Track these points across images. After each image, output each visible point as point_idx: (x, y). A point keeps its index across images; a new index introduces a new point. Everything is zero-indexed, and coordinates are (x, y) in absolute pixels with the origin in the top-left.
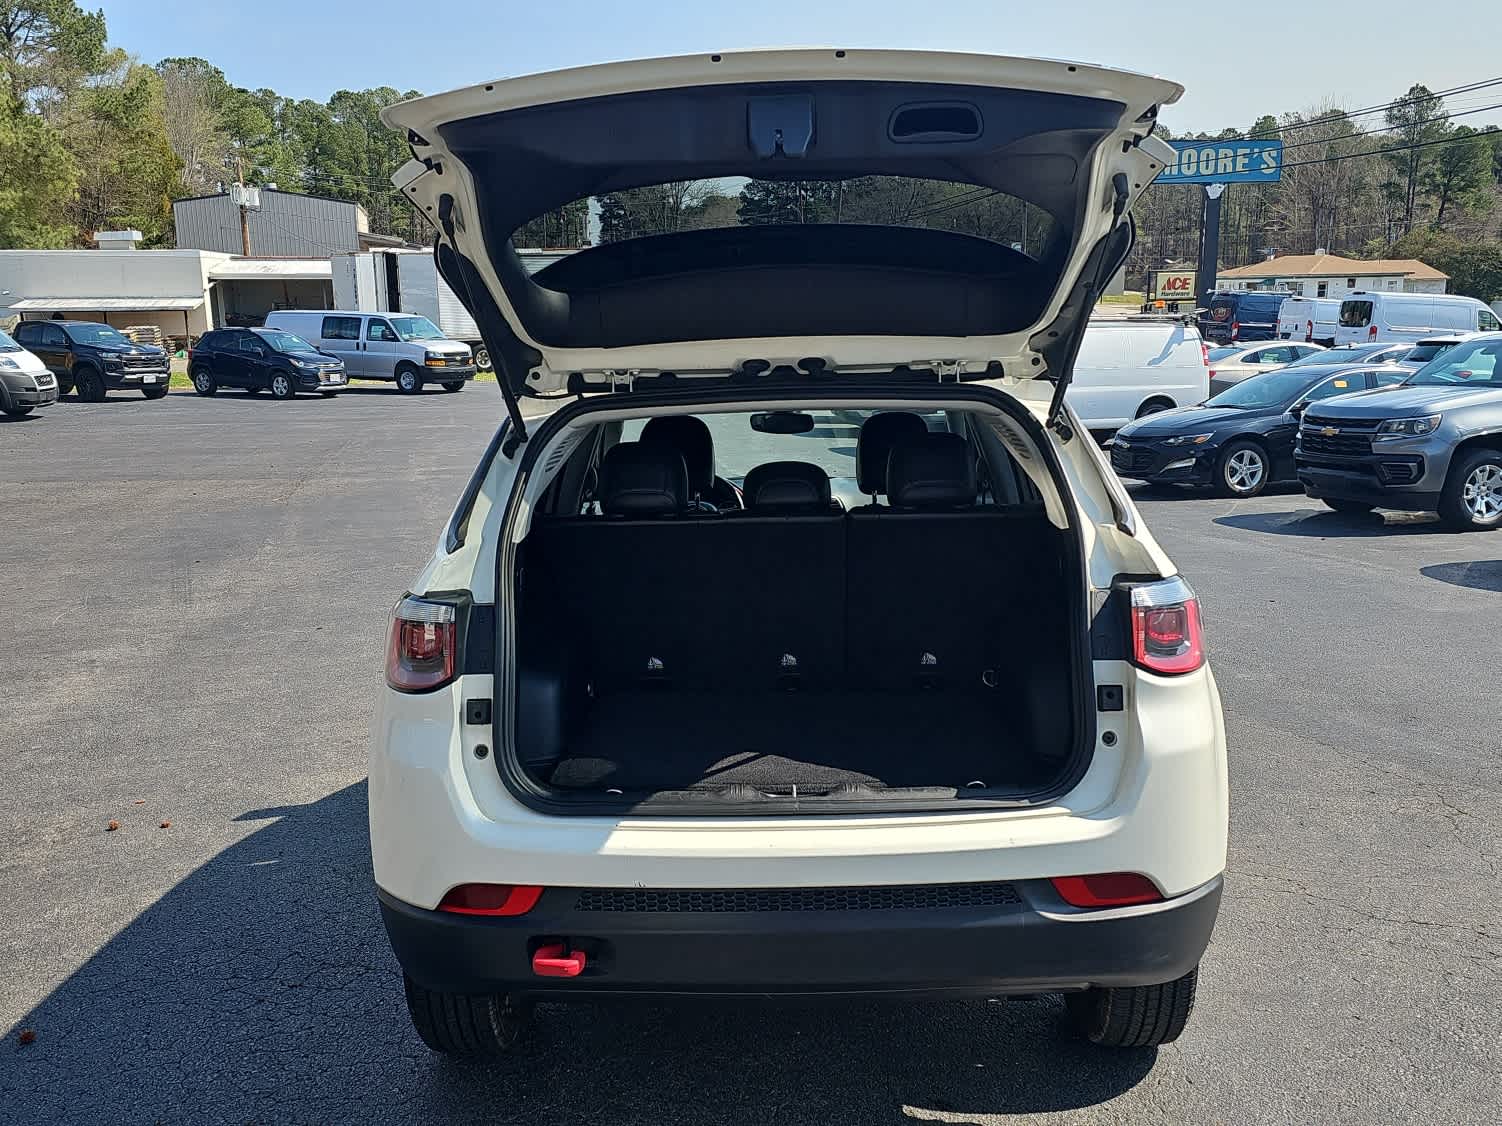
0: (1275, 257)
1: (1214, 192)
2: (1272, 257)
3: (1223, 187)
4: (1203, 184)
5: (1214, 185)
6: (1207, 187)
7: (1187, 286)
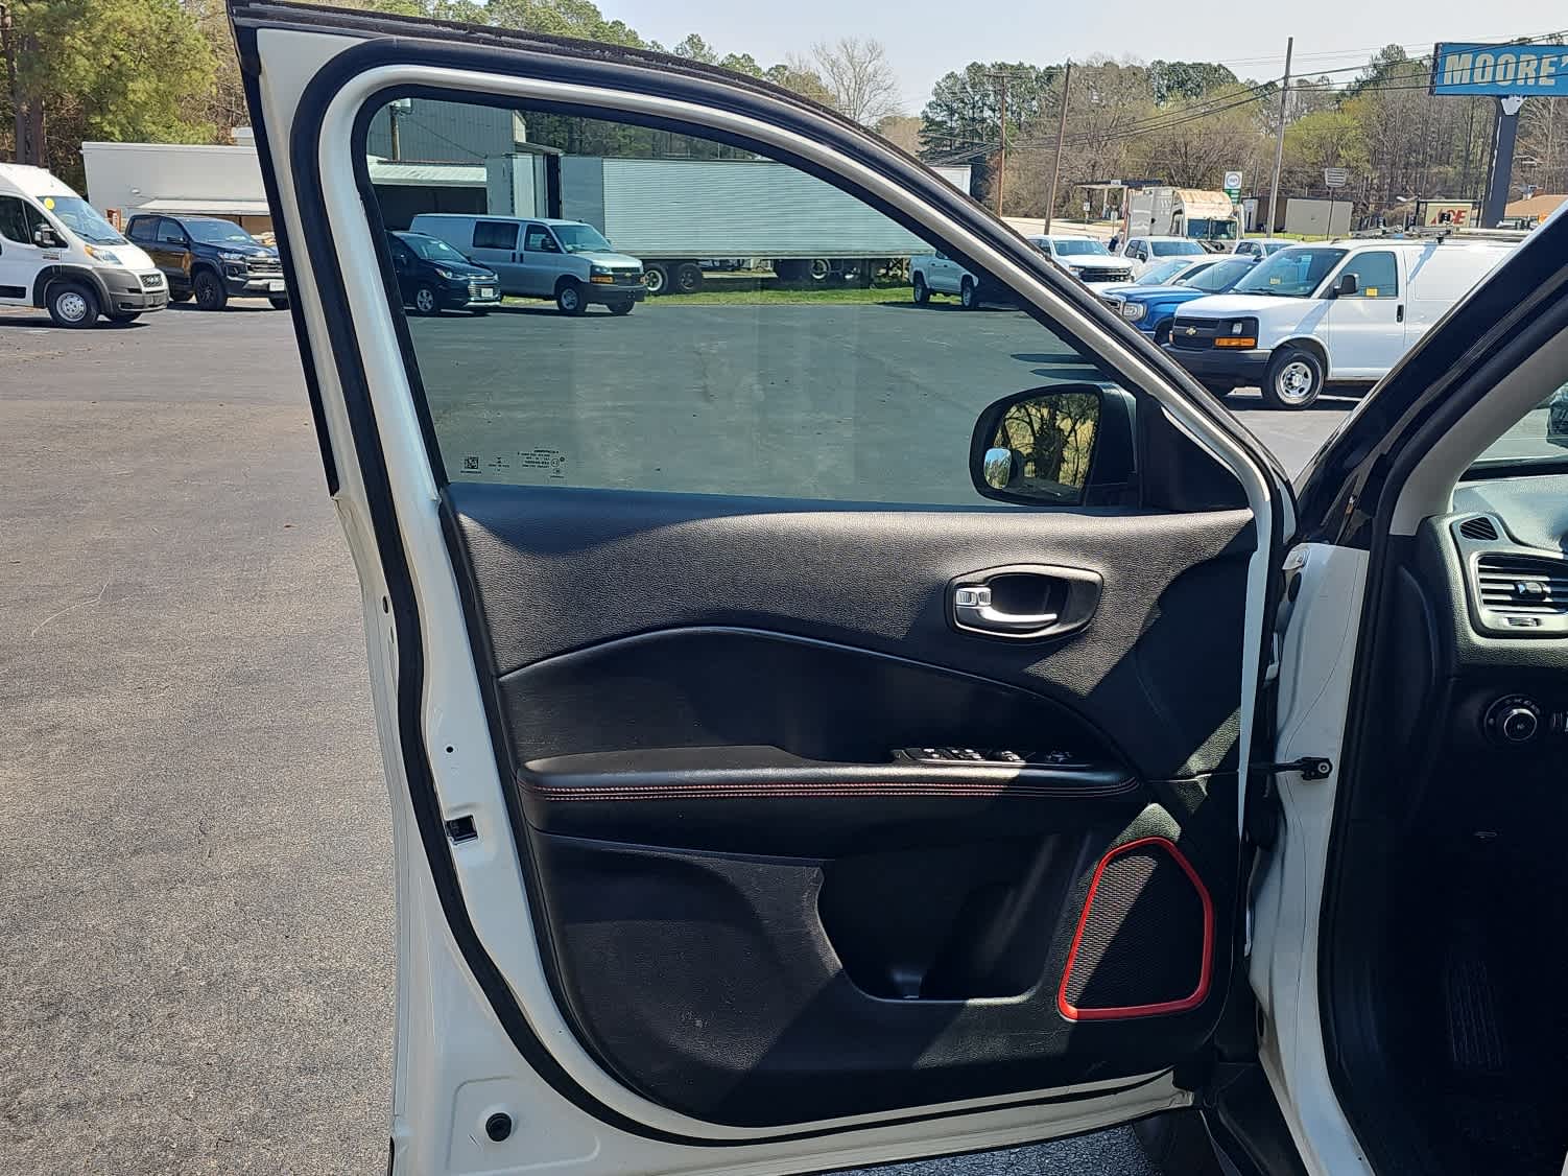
0: (1533, 196)
1: (1511, 106)
2: (1530, 196)
3: (1522, 101)
4: (1498, 96)
5: (1511, 98)
6: (1503, 101)
7: (1461, 220)
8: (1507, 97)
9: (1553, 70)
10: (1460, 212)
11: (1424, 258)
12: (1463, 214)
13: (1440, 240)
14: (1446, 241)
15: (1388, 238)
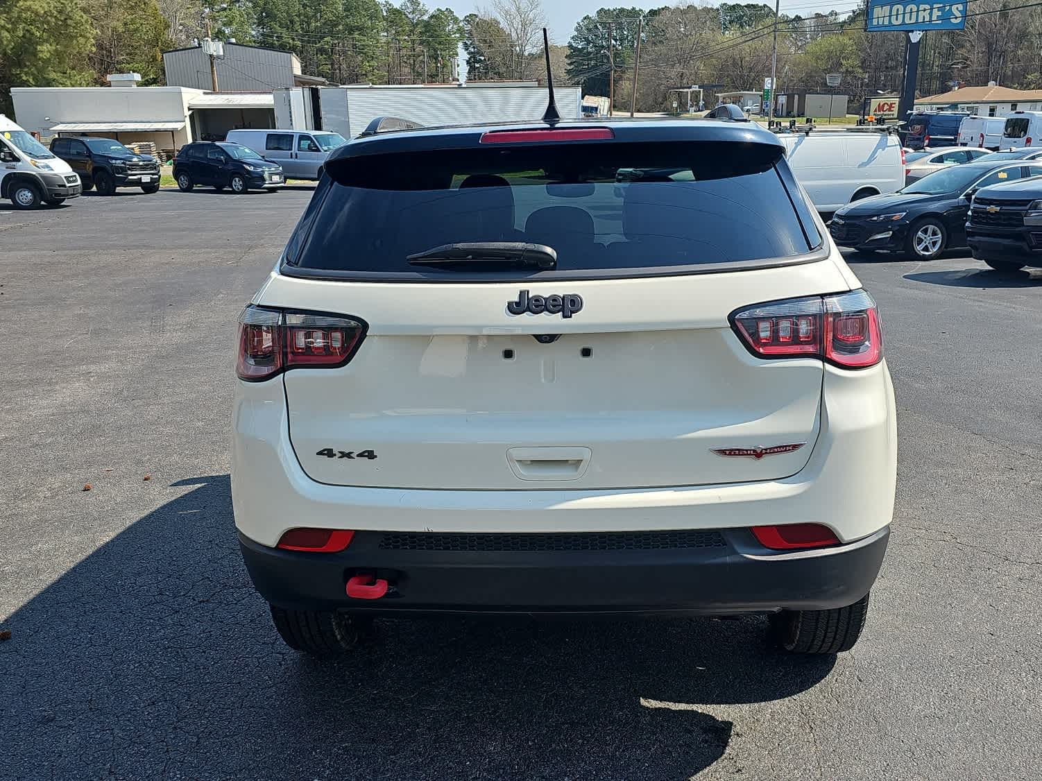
0: (959, 88)
1: (915, 37)
2: (956, 88)
3: (922, 33)
4: (906, 31)
5: (915, 32)
6: (910, 34)
7: (892, 109)
8: (912, 31)
9: (940, 13)
10: (891, 104)
11: (797, 144)
12: (893, 105)
13: (807, 134)
14: (810, 134)
15: (783, 132)
